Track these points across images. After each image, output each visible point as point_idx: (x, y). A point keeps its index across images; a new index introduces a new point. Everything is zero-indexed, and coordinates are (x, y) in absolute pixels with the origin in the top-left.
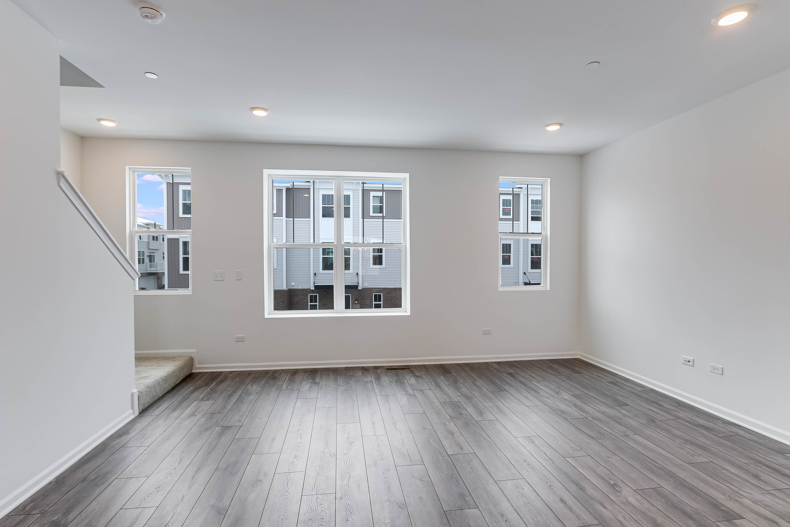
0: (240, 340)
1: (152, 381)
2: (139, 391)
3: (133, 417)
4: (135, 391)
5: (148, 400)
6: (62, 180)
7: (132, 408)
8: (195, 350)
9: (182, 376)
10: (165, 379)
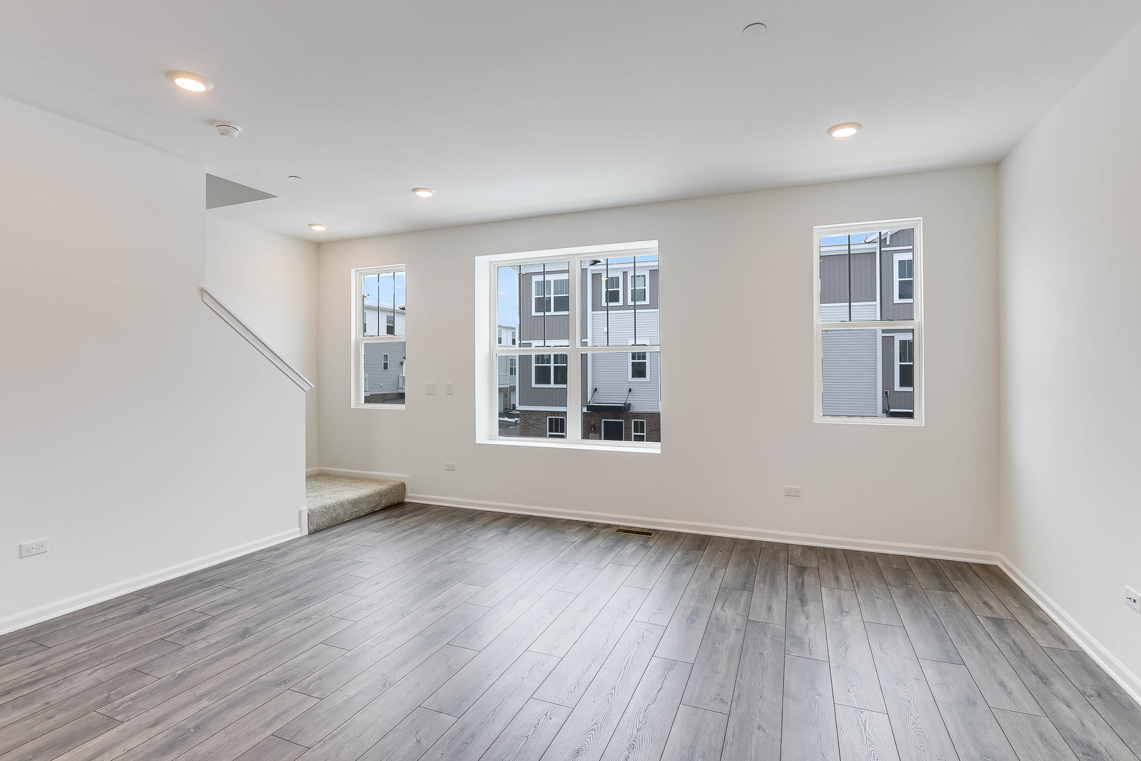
0: (450, 469)
1: (334, 502)
2: (310, 510)
3: (300, 535)
4: (305, 509)
5: (323, 521)
6: (205, 294)
7: (300, 526)
8: (408, 476)
9: (384, 502)
10: (354, 503)
